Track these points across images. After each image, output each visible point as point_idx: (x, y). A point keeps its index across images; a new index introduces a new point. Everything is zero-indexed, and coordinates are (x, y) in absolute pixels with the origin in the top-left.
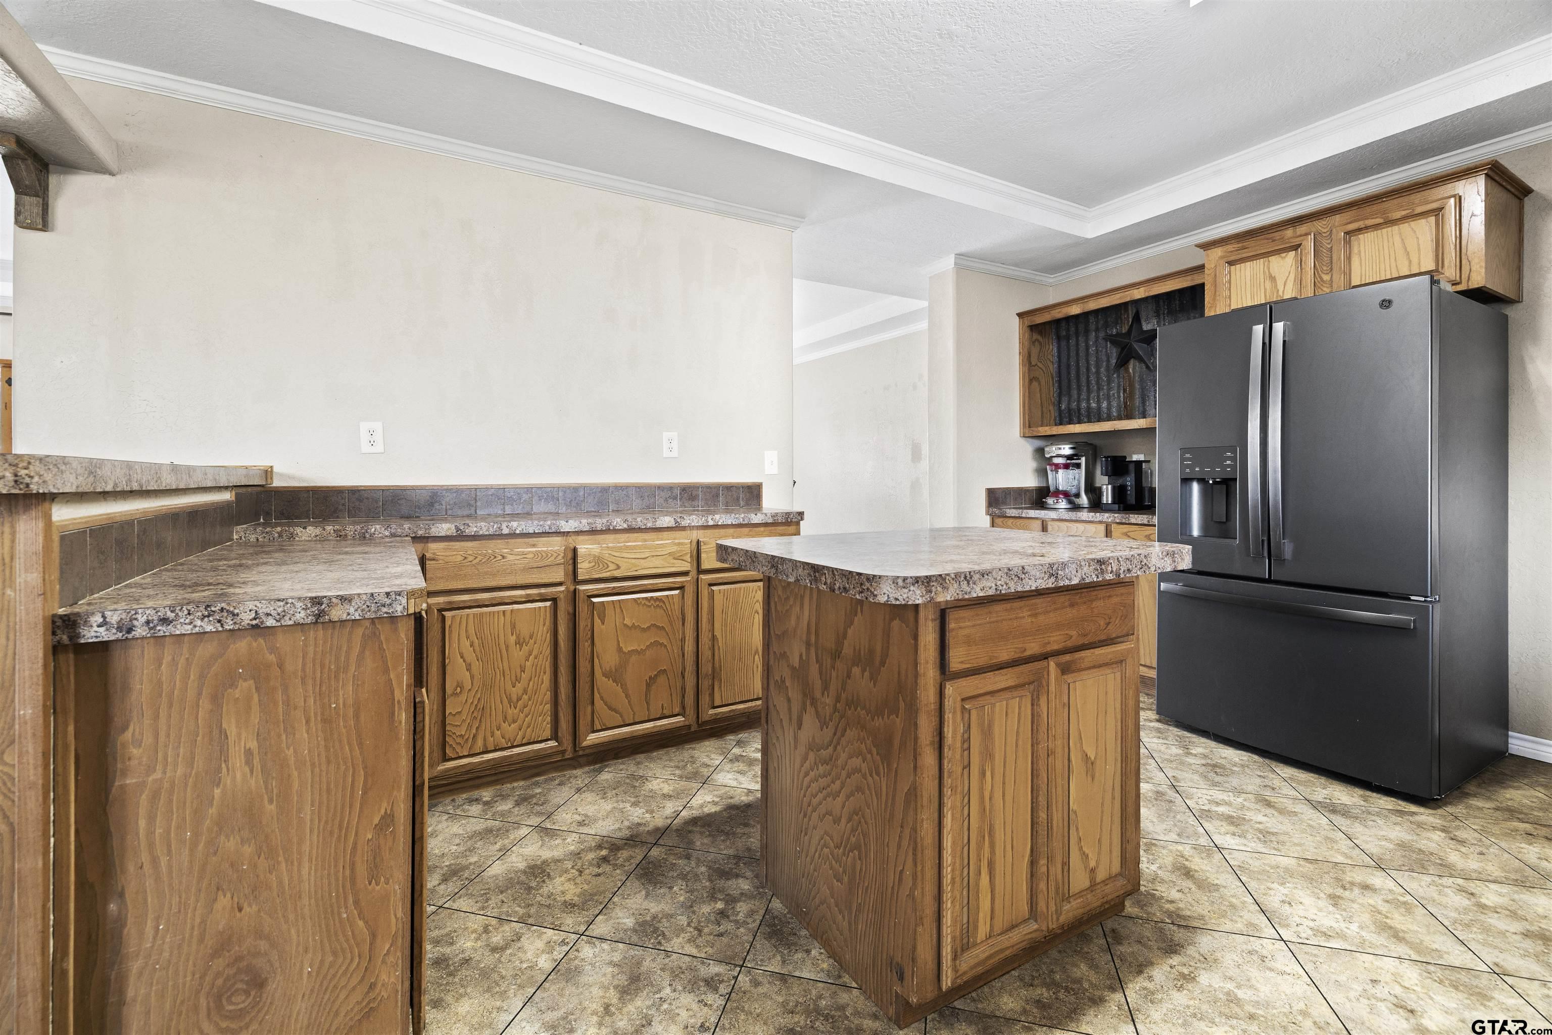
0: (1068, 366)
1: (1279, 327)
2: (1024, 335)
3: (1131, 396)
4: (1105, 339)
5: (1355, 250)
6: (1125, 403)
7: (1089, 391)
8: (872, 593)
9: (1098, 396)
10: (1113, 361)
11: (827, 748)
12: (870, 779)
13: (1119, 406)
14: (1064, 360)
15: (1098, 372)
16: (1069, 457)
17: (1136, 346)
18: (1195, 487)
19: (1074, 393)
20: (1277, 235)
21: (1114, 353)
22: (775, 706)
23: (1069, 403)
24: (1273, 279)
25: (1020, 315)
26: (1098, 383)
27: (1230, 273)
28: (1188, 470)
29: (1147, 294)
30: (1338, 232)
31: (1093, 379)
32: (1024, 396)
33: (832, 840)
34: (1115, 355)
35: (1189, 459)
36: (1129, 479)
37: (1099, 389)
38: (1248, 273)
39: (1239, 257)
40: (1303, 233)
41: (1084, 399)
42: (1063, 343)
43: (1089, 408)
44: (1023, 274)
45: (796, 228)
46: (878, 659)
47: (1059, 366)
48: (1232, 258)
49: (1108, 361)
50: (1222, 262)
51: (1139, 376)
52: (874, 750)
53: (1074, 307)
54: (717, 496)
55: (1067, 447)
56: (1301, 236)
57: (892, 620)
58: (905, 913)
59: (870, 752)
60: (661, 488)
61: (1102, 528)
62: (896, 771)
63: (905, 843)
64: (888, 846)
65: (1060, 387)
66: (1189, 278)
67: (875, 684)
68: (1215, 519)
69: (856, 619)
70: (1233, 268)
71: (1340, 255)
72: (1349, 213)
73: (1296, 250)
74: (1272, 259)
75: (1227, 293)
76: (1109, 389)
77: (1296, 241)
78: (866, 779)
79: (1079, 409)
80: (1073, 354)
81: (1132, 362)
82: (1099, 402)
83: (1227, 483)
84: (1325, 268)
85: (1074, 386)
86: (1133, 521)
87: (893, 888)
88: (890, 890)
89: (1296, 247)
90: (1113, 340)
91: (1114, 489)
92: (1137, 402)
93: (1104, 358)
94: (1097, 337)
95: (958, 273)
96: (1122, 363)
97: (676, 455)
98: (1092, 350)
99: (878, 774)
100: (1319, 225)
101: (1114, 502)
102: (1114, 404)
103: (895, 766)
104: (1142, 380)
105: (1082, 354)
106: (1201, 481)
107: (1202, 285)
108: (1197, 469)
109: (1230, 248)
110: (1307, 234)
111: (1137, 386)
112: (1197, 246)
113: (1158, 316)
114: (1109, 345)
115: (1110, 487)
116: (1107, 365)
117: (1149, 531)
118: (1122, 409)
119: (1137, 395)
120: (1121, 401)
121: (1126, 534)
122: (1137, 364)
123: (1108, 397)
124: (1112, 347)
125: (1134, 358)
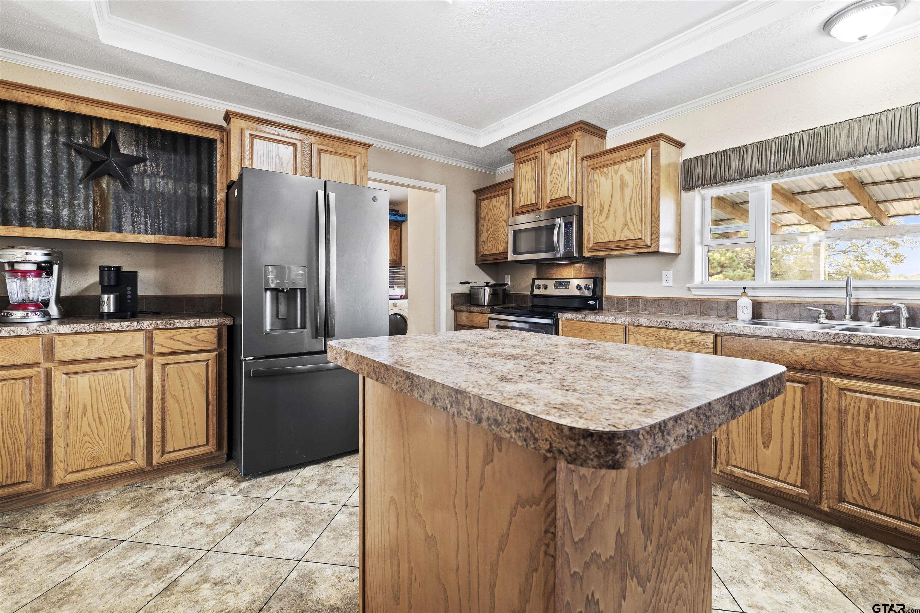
3: (103, 210)
6: (95, 216)
7: (40, 194)
9: (55, 202)
10: (80, 172)
15: (55, 177)
16: (39, 264)
17: (114, 165)
21: (80, 163)
24: (280, 158)
31: (46, 182)
34: (81, 165)
36: (129, 288)
37: (57, 194)
39: (260, 134)
41: (31, 202)
43: (39, 211)
49: (71, 169)
68: (279, 317)
70: (255, 140)
71: (315, 160)
76: (73, 199)
82: (56, 207)
90: (81, 150)
92: (111, 216)
93: (65, 164)
94: (53, 141)
96: (93, 176)
101: (123, 310)
102: (80, 213)
104: (117, 197)
111: (112, 202)
113: (137, 145)
114: (73, 153)
115: (112, 296)
116: (69, 173)
117: (195, 332)
118: (91, 221)
119: (112, 208)
120: (89, 212)
121: (171, 338)
122: (112, 182)
123: (71, 206)
124: (78, 157)
125: (110, 175)
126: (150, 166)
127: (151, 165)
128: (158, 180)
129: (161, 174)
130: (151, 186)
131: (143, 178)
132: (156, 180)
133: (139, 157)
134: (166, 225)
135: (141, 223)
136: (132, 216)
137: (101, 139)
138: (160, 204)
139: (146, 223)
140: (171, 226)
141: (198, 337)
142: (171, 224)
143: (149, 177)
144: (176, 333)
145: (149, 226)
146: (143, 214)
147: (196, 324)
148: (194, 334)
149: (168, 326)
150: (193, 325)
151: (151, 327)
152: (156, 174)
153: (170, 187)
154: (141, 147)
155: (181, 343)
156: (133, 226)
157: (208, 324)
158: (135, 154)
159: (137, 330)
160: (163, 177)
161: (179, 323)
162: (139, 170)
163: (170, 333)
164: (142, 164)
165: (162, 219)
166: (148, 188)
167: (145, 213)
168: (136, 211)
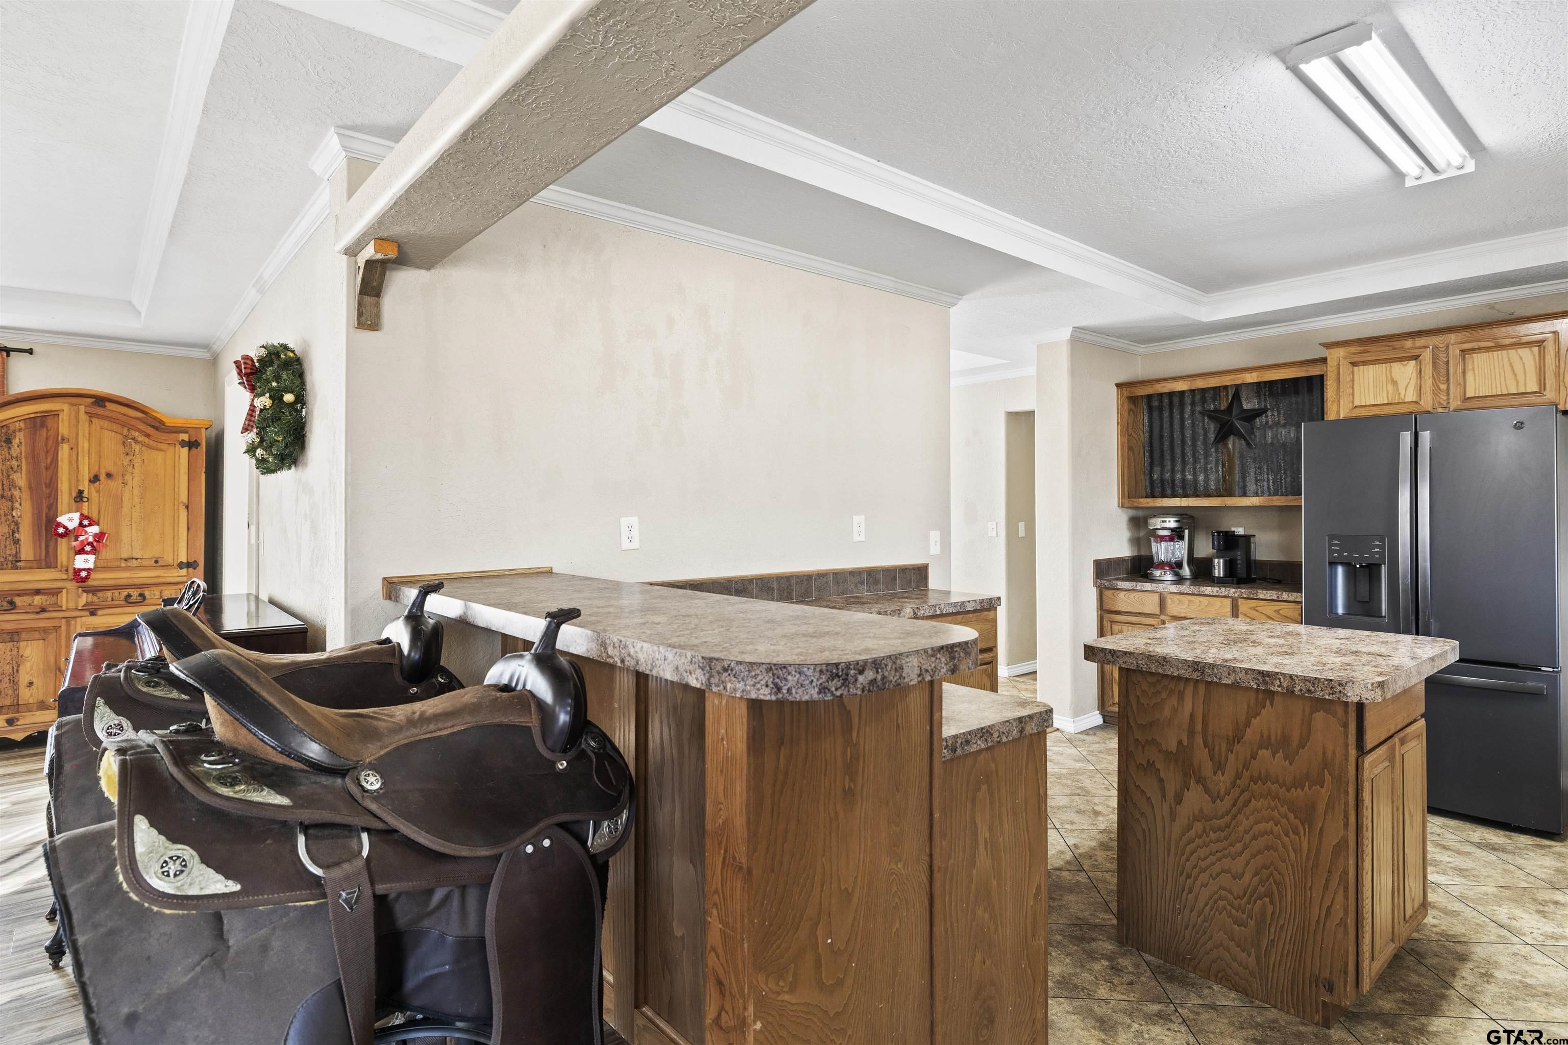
0: (1161, 436)
1: (1426, 437)
2: (1122, 405)
3: (1231, 470)
4: (1202, 414)
5: (1469, 366)
6: (1224, 477)
7: (1184, 463)
8: (1346, 695)
9: (1194, 469)
10: (1212, 436)
11: (1223, 817)
12: (1286, 839)
13: (1217, 480)
14: (1156, 430)
15: (1194, 445)
16: (1173, 530)
17: (1238, 424)
18: (1340, 570)
19: (1168, 464)
20: (1397, 344)
21: (1212, 428)
22: (1137, 787)
23: (1162, 473)
24: (1395, 383)
25: (1118, 385)
26: (1194, 455)
27: (1353, 372)
28: (1336, 555)
29: (1260, 380)
30: (1454, 350)
31: (1189, 451)
32: (1123, 466)
33: (1232, 894)
34: (1212, 429)
35: (1336, 545)
36: (1239, 553)
37: (1196, 461)
38: (1371, 375)
39: (1363, 359)
40: (1422, 345)
41: (1178, 471)
42: (1155, 414)
43: (1184, 480)
44: (1119, 344)
45: (954, 304)
46: (1295, 743)
47: (1151, 436)
48: (1356, 359)
49: (1205, 435)
50: (1346, 362)
51: (1239, 452)
52: (1291, 816)
53: (1180, 383)
54: (894, 579)
55: (1172, 520)
56: (1420, 348)
57: (1313, 712)
58: (1335, 938)
59: (1285, 817)
60: (855, 573)
61: (1228, 602)
62: (1321, 830)
63: (1334, 884)
64: (1311, 888)
65: (1151, 456)
66: (1304, 369)
67: (1291, 764)
68: (1358, 599)
69: (1264, 712)
70: (1356, 368)
71: (1455, 369)
72: (1464, 333)
73: (1416, 359)
74: (1394, 365)
75: (1350, 391)
76: (1207, 463)
77: (1417, 352)
78: (1280, 839)
79: (1173, 481)
80: (1166, 425)
81: (1232, 437)
82: (1195, 475)
83: (1372, 570)
84: (1442, 379)
85: (1167, 456)
86: (1261, 596)
87: (1318, 921)
88: (1313, 923)
89: (1416, 358)
90: (1213, 415)
91: (1225, 563)
92: (1237, 477)
93: (1201, 431)
94: (1193, 412)
95: (1072, 344)
96: (1221, 438)
97: (864, 540)
98: (1188, 423)
99: (1296, 833)
100: (1438, 340)
101: (1226, 576)
102: (1212, 477)
103: (1320, 825)
104: (1242, 457)
105: (1176, 426)
106: (1347, 565)
107: (1321, 378)
108: (1345, 554)
109: (1353, 349)
110: (1426, 347)
111: (1237, 462)
112: (1320, 344)
113: (1259, 396)
114: (1206, 419)
115: (1221, 561)
116: (1204, 439)
117: (1278, 606)
118: (1221, 483)
119: (1237, 470)
120: (1219, 475)
121: (1254, 609)
122: (1237, 441)
123: (1206, 470)
124: (1210, 422)
125: (1234, 435)
126: (1270, 417)
127: (1273, 415)
128: (1280, 430)
129: (1282, 422)
130: (1273, 438)
131: (1265, 430)
132: (1277, 430)
133: (1261, 409)
134: (1289, 479)
135: (1264, 481)
136: (1255, 474)
137: (1228, 399)
138: (1282, 457)
139: (1268, 480)
140: (1294, 481)
141: (1281, 612)
142: (1293, 478)
143: (1271, 428)
144: (1259, 604)
145: (1271, 484)
146: (1265, 470)
147: (1278, 597)
148: (1277, 608)
149: (1252, 596)
150: (1275, 598)
151: (1236, 595)
152: (1277, 424)
153: (1292, 435)
154: (1263, 397)
155: (1264, 616)
156: (1256, 484)
157: (1291, 598)
158: (1257, 407)
159: (1225, 597)
160: (1284, 426)
161: (1262, 594)
162: (1261, 422)
163: (1253, 603)
164: (1264, 415)
165: (1284, 473)
166: (1270, 441)
167: (1268, 469)
168: (1259, 468)
